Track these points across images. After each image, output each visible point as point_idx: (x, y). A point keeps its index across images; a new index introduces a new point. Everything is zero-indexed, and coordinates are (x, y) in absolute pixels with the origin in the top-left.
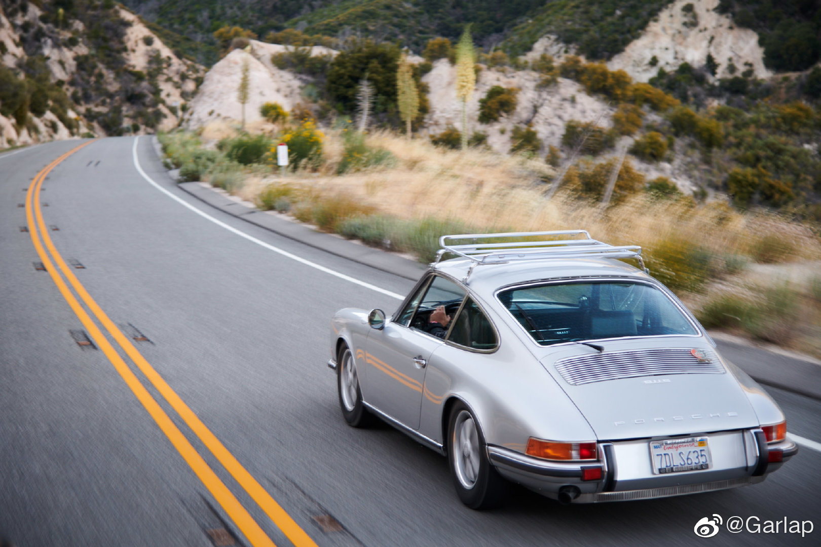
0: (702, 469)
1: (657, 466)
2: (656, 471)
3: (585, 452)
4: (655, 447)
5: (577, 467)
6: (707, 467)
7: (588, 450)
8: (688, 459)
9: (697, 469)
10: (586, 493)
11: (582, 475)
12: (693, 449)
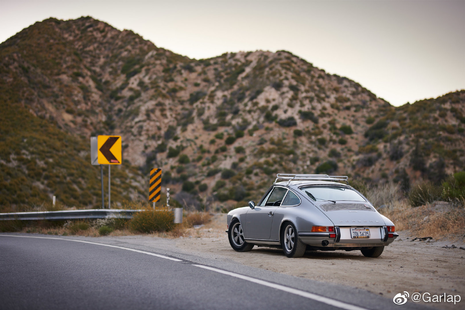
0: (367, 238)
1: (353, 236)
2: (353, 237)
3: (330, 230)
4: (352, 230)
5: (328, 234)
6: (368, 237)
7: (331, 229)
8: (363, 234)
9: (365, 238)
10: (330, 243)
11: (329, 236)
12: (364, 231)
